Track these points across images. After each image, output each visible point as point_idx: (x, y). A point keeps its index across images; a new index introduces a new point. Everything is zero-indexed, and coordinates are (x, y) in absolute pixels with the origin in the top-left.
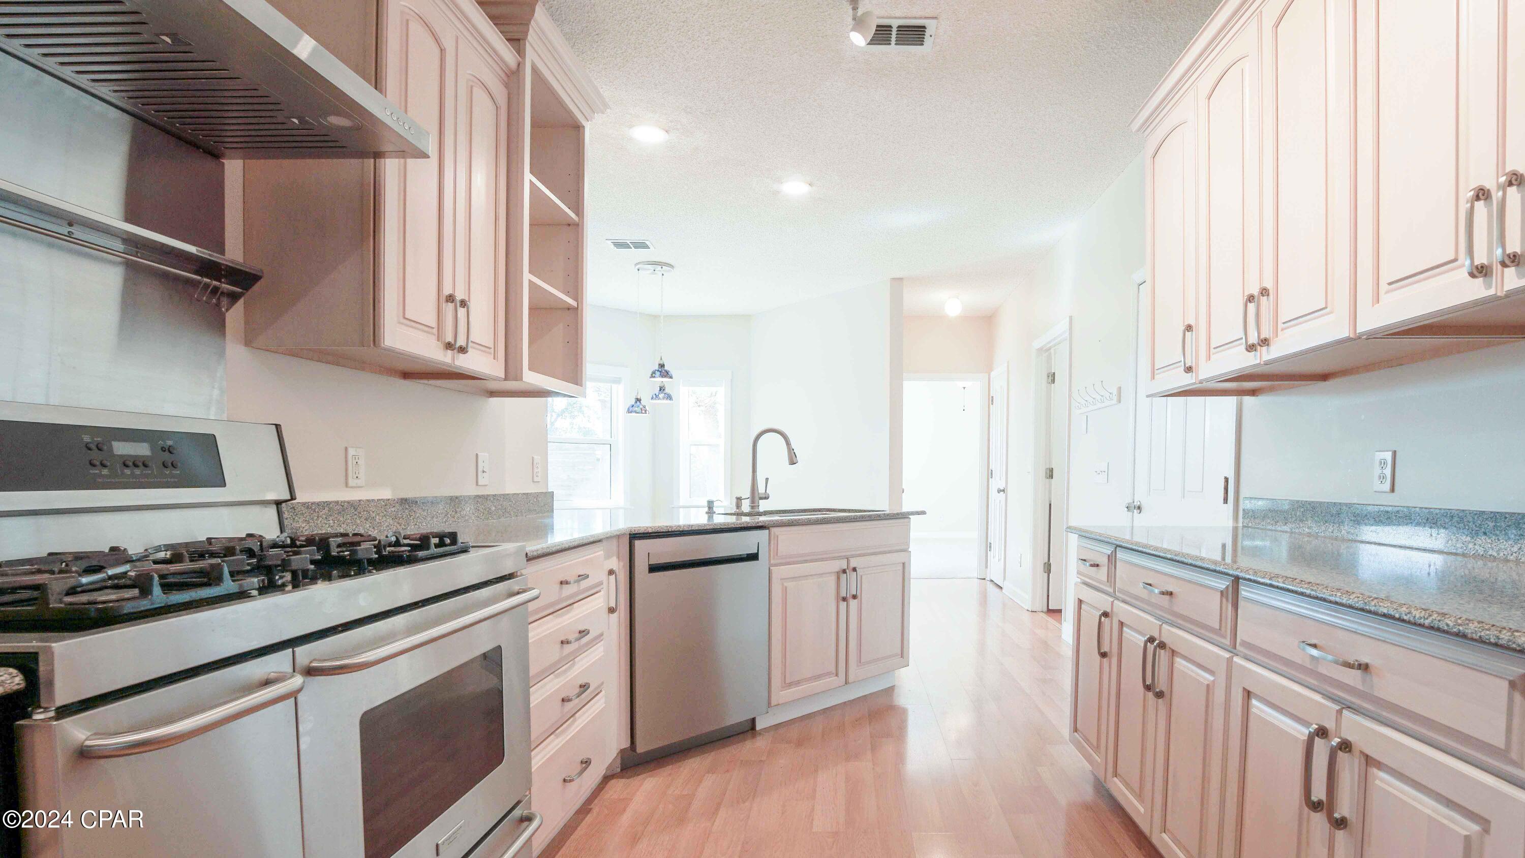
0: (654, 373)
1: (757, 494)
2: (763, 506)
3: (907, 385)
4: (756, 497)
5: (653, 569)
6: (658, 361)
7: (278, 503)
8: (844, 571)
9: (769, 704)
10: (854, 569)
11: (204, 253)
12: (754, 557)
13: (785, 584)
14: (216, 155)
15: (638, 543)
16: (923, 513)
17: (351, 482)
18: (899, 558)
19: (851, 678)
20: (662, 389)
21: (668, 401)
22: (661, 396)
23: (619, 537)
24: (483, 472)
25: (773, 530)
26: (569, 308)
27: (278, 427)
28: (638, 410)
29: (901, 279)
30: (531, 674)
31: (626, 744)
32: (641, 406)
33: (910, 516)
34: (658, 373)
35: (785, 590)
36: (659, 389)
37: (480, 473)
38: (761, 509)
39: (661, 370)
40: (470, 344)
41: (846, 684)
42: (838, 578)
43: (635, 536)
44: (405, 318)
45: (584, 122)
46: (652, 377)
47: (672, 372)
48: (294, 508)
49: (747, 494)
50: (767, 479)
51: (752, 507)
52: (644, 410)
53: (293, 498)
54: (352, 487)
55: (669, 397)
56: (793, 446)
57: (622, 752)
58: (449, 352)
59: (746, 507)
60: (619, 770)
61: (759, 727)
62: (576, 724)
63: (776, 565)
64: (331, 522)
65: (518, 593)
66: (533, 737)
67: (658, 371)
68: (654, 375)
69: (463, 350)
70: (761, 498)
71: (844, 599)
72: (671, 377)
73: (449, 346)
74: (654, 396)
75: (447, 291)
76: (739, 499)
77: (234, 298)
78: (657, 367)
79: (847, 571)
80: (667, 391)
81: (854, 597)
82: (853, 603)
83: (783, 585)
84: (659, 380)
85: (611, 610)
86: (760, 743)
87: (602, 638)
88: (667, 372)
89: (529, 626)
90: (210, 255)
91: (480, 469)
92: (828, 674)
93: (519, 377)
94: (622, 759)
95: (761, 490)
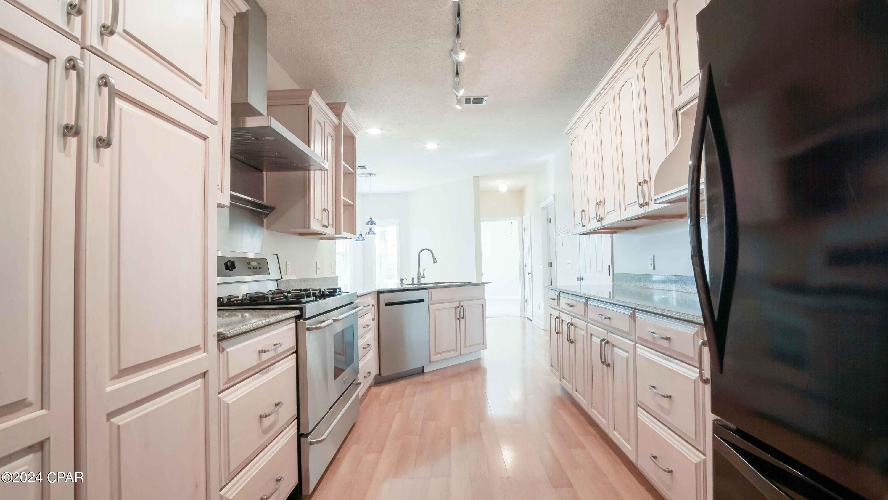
0: (368, 223)
1: (420, 276)
2: (423, 281)
4: (420, 277)
5: (386, 305)
6: (369, 217)
7: (277, 280)
9: (430, 362)
10: (462, 306)
12: (422, 301)
13: (436, 312)
14: (261, 171)
15: (381, 295)
16: (491, 283)
18: (481, 301)
19: (462, 353)
20: (371, 230)
21: (374, 235)
22: (371, 233)
25: (430, 290)
26: (351, 205)
28: (361, 239)
31: (377, 374)
32: (362, 238)
33: (485, 284)
34: (370, 223)
35: (436, 314)
36: (369, 230)
38: (422, 282)
39: (372, 222)
40: (329, 224)
41: (460, 355)
42: (456, 310)
43: (379, 292)
44: (315, 218)
45: (356, 135)
46: (367, 224)
47: (376, 222)
49: (416, 276)
50: (424, 270)
51: (418, 282)
52: (363, 240)
53: (282, 278)
55: (375, 233)
56: (435, 255)
57: (376, 376)
58: (324, 228)
59: (416, 281)
60: (375, 383)
61: (426, 370)
62: (366, 358)
63: (432, 304)
65: (357, 308)
67: (370, 222)
68: (368, 224)
69: (327, 227)
70: (422, 278)
71: (458, 319)
72: (375, 225)
73: (324, 226)
74: (368, 233)
75: (323, 207)
76: (413, 278)
77: (267, 215)
78: (369, 220)
79: (459, 307)
81: (463, 318)
82: (462, 320)
83: (434, 312)
84: (370, 226)
86: (427, 377)
87: (372, 329)
88: (374, 222)
91: (318, 268)
92: (453, 350)
93: (340, 234)
94: (376, 379)
95: (422, 274)
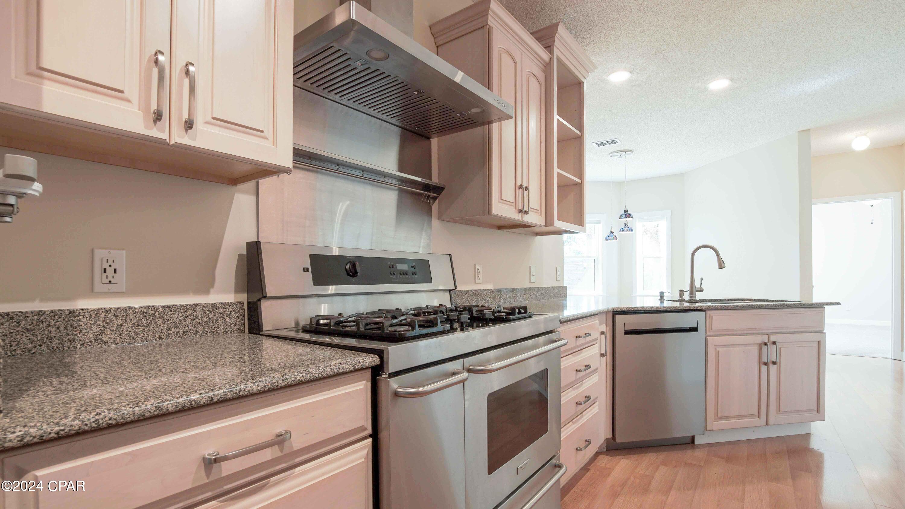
0: (621, 216)
1: (694, 288)
2: (699, 296)
3: (815, 208)
4: (693, 290)
5: (627, 333)
6: (624, 209)
7: (450, 291)
8: (765, 344)
9: (705, 429)
10: (774, 343)
11: (424, 181)
12: (694, 329)
13: (718, 349)
14: (428, 138)
15: (618, 317)
16: (838, 304)
17: (477, 281)
18: (816, 337)
19: (771, 422)
20: (626, 225)
21: (630, 232)
22: (626, 229)
23: (606, 312)
24: (533, 275)
25: (709, 312)
26: (577, 184)
27: (450, 255)
28: (612, 238)
29: (808, 130)
30: (562, 386)
31: (610, 435)
32: (614, 236)
33: (824, 306)
34: (624, 216)
35: (718, 354)
36: (624, 225)
37: (531, 276)
38: (698, 298)
39: (626, 214)
40: (530, 209)
41: (767, 424)
42: (760, 349)
43: (616, 313)
44: (501, 199)
45: (583, 80)
46: (620, 218)
47: (633, 215)
48: (455, 293)
49: (687, 287)
50: (702, 279)
51: (691, 297)
52: (615, 238)
53: (456, 288)
54: (477, 283)
55: (631, 230)
56: (722, 256)
57: (607, 439)
58: (520, 214)
59: (686, 297)
60: (605, 450)
61: (697, 443)
62: (583, 418)
63: (710, 336)
64: (469, 300)
65: (556, 341)
66: (562, 421)
67: (624, 214)
68: (621, 217)
69: (526, 212)
70: (697, 291)
71: (765, 364)
72: (632, 218)
73: (520, 211)
74: (622, 230)
75: (519, 183)
76: (682, 292)
77: (435, 199)
78: (623, 212)
79: (768, 344)
80: (629, 226)
81: (774, 363)
82: (773, 368)
83: (716, 349)
84: (624, 220)
85: (602, 355)
86: (698, 453)
87: (597, 371)
88: (630, 215)
89: (561, 359)
90: (426, 181)
91: (531, 274)
92: (752, 416)
93: (552, 224)
94: (607, 444)
95: (698, 285)
